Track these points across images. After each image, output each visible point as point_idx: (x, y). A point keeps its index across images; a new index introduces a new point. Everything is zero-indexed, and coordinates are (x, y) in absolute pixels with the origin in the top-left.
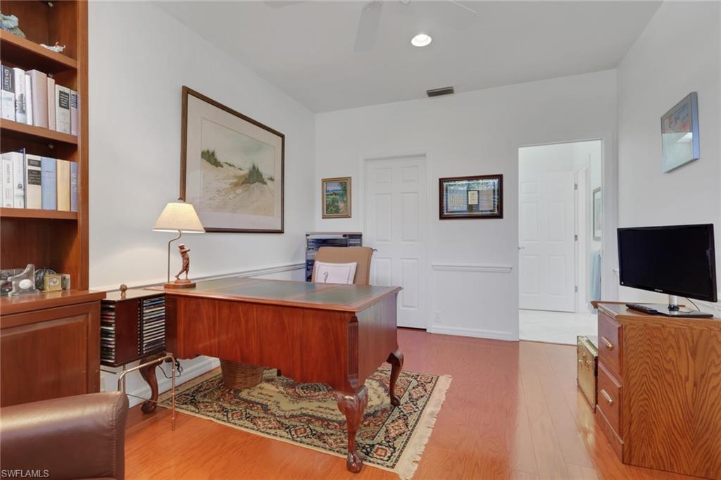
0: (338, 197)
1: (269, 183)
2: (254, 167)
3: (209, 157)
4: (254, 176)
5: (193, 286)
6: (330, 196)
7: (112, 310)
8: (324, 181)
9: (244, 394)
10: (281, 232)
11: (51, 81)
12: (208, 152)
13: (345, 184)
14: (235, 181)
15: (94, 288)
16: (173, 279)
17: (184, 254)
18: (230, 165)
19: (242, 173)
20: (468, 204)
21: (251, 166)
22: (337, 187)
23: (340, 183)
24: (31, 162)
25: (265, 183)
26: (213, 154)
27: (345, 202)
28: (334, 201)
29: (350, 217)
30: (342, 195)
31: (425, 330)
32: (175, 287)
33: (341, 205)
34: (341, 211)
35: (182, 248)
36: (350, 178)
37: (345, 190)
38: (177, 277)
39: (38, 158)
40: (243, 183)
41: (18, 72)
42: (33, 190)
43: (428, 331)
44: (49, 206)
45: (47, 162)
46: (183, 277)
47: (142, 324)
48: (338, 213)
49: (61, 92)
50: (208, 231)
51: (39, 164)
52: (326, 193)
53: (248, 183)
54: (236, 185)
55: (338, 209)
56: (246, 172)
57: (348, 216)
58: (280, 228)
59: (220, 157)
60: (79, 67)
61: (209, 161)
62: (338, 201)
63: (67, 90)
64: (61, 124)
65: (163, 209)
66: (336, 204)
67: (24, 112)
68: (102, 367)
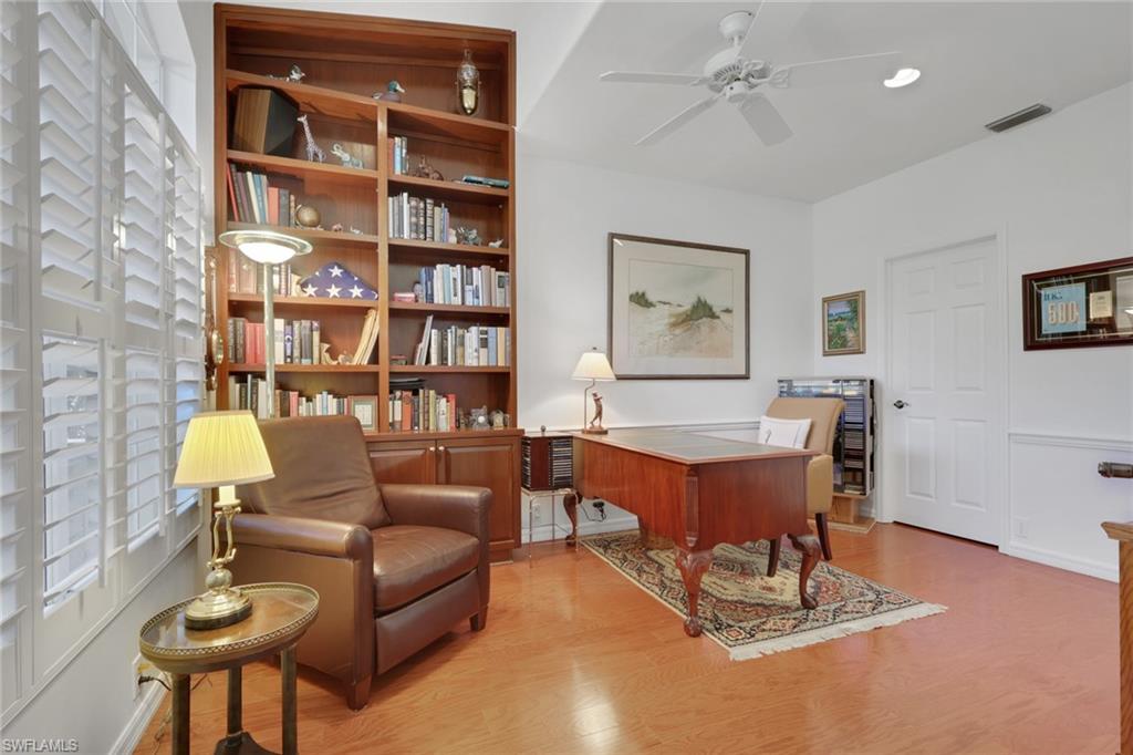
0: (844, 323)
1: (724, 317)
2: (699, 299)
3: (640, 300)
4: (702, 310)
5: (605, 432)
6: (833, 323)
7: (529, 445)
8: (825, 300)
9: (651, 554)
10: (746, 377)
11: (493, 270)
12: (637, 293)
13: (855, 302)
14: (673, 320)
15: (519, 427)
16: (589, 426)
17: (597, 400)
18: (665, 303)
19: (681, 310)
20: (1088, 318)
21: (696, 299)
22: (843, 308)
23: (849, 301)
24: (482, 333)
25: (718, 317)
26: (643, 294)
27: (856, 330)
28: (840, 329)
29: (862, 353)
30: (851, 319)
31: (997, 547)
32: (589, 432)
33: (850, 335)
34: (849, 344)
35: (595, 395)
36: (863, 292)
37: (855, 311)
38: (592, 423)
39: (485, 328)
40: (683, 322)
41: (475, 269)
42: (483, 351)
43: (1000, 550)
44: (493, 363)
45: (491, 330)
46: (597, 423)
47: (552, 460)
48: (845, 347)
49: (500, 277)
50: (620, 378)
51: (486, 333)
52: (829, 319)
53: (691, 319)
54: (674, 325)
55: (845, 340)
56: (687, 307)
57: (860, 352)
58: (743, 372)
59: (651, 297)
60: (510, 253)
61: (639, 303)
62: (845, 330)
63: (502, 274)
64: (500, 301)
65: (579, 359)
66: (842, 333)
67: (478, 297)
68: (523, 489)
